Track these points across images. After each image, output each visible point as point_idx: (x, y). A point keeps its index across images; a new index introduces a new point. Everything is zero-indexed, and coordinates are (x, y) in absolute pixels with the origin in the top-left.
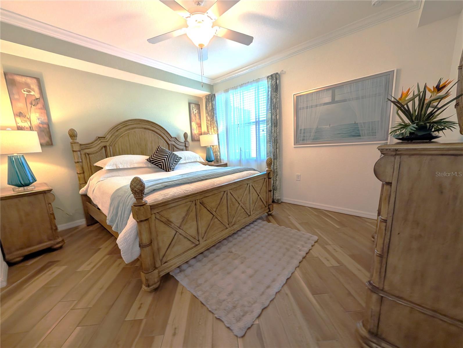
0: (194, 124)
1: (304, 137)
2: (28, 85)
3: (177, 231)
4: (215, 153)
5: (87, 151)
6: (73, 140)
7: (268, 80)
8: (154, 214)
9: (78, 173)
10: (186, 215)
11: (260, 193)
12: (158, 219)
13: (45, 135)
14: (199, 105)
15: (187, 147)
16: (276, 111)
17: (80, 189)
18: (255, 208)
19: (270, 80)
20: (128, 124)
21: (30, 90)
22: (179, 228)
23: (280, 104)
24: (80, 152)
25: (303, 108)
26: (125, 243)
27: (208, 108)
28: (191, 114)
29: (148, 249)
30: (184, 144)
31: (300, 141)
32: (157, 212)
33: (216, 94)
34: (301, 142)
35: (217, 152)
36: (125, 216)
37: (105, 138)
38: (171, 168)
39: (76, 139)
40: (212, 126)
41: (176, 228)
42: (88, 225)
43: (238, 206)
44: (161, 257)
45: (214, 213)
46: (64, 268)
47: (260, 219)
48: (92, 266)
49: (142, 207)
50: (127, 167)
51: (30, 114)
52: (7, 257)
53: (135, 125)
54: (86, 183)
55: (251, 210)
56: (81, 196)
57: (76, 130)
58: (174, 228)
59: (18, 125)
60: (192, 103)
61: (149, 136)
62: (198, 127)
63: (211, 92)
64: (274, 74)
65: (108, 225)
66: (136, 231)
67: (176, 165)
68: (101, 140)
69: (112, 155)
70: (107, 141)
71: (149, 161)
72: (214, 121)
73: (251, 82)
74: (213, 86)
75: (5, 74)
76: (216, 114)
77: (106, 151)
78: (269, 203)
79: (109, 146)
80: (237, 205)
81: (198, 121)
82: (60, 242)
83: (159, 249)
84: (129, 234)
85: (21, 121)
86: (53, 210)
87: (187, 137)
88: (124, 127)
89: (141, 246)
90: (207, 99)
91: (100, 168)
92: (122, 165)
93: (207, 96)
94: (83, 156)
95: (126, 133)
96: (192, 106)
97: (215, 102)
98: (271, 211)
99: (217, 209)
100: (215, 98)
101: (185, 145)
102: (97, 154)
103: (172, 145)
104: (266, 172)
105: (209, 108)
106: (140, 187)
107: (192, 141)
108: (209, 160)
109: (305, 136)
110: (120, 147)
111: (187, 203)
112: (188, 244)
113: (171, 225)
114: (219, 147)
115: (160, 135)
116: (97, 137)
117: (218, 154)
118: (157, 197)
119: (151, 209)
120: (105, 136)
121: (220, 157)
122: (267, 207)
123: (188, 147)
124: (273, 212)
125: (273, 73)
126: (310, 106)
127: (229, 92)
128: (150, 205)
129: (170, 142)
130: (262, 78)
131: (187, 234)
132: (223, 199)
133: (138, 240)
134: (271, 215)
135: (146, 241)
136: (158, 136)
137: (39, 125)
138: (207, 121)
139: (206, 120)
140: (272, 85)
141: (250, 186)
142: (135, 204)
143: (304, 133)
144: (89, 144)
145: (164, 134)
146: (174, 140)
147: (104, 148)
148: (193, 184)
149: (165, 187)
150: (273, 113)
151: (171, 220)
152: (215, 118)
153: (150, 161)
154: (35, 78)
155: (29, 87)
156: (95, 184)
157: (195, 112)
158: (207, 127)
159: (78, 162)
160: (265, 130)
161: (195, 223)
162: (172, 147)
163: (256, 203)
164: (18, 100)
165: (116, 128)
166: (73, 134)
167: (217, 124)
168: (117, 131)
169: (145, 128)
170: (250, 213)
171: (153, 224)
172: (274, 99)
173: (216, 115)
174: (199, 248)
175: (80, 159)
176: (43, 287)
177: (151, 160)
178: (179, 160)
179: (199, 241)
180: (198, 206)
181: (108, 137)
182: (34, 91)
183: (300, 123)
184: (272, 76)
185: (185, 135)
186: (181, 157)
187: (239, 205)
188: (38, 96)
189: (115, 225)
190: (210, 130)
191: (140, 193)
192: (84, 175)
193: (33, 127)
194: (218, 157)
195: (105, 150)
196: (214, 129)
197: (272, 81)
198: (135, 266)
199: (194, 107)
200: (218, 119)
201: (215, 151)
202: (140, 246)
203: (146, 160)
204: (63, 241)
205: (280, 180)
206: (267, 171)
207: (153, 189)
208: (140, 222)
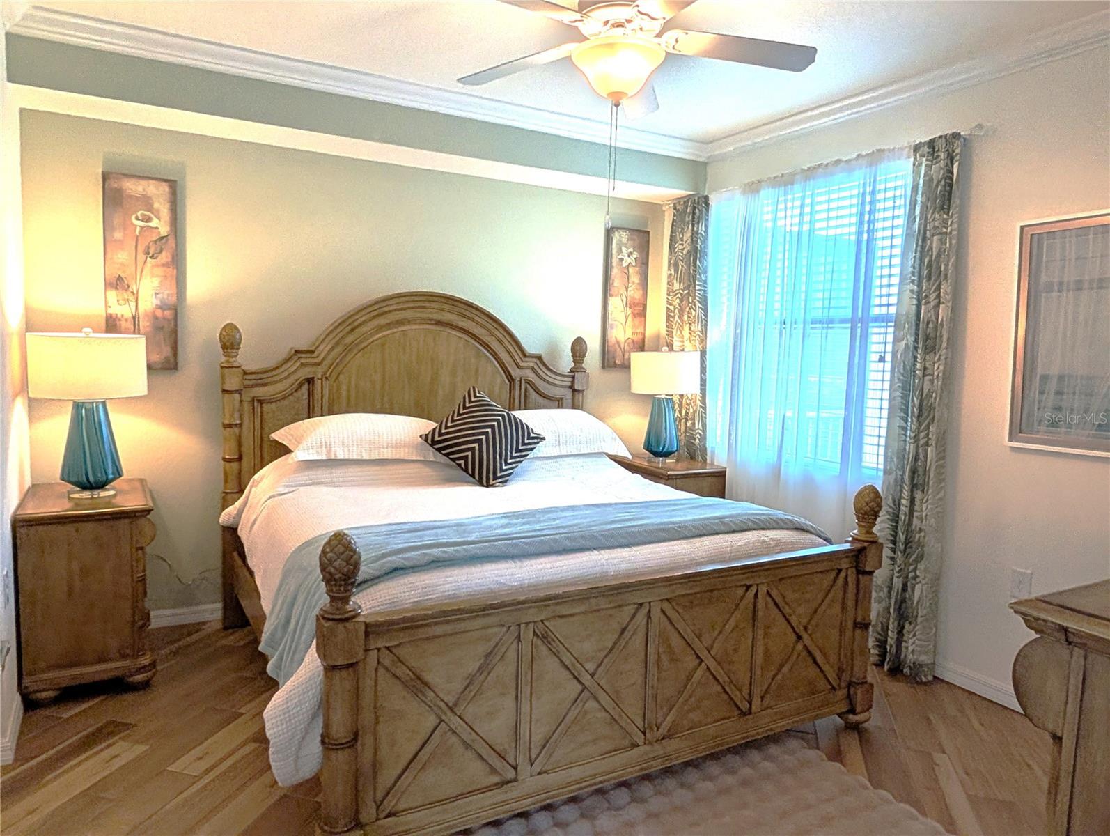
0: (616, 304)
1: (1058, 409)
2: (147, 202)
3: (443, 717)
4: (686, 423)
5: (260, 392)
6: (227, 359)
7: (915, 159)
8: (376, 651)
9: (224, 459)
10: (480, 670)
11: (806, 629)
12: (387, 669)
13: (165, 340)
14: (648, 232)
15: (579, 391)
16: (939, 288)
17: (223, 510)
18: (774, 687)
19: (924, 163)
20: (386, 309)
21: (152, 216)
22: (451, 709)
23: (957, 260)
24: (240, 393)
25: (1061, 283)
26: (282, 724)
27: (678, 247)
28: (612, 267)
29: (341, 757)
30: (566, 379)
31: (1039, 425)
32: (387, 645)
33: (711, 197)
34: (1043, 428)
35: (693, 419)
36: (304, 637)
37: (313, 352)
38: (499, 474)
39: (236, 356)
40: (686, 316)
41: (440, 708)
42: (225, 628)
43: (696, 668)
44: (379, 795)
45: (586, 679)
46: (141, 748)
47: (797, 737)
48: (204, 765)
49: (341, 626)
50: (359, 458)
51: (140, 280)
52: (27, 681)
53: (409, 310)
54: (241, 491)
55: (758, 691)
56: (223, 531)
57: (241, 330)
58: (435, 708)
59: (110, 311)
60: (618, 228)
61: (451, 347)
62: (634, 315)
63: (696, 189)
64: (940, 137)
65: (260, 652)
66: (318, 692)
67: (520, 462)
68: (303, 361)
69: (325, 408)
70: (319, 364)
71: (431, 440)
72: (694, 298)
73: (848, 161)
74: (705, 164)
75: (105, 177)
76: (705, 273)
77: (310, 394)
78: (852, 675)
79: (321, 379)
80: (690, 662)
81: (634, 293)
82: (144, 667)
83: (376, 766)
84: (297, 699)
85: (118, 301)
86: (144, 571)
87: (584, 356)
88: (374, 317)
89: (327, 742)
90: (678, 211)
91: (286, 451)
92: (346, 449)
93: (679, 199)
94: (246, 406)
95: (377, 336)
96: (620, 237)
97: (706, 227)
98: (858, 709)
99: (599, 666)
100: (707, 210)
101: (573, 382)
102: (286, 402)
103: (523, 382)
104: (847, 546)
105: (681, 247)
106: (345, 564)
107: (603, 367)
108: (658, 446)
109: (1064, 404)
110: (353, 383)
111: (490, 631)
112: (476, 772)
113: (424, 695)
114: (703, 401)
115: (486, 346)
116: (291, 349)
117: (698, 426)
118: (399, 595)
119: (367, 634)
120: (313, 348)
121: (703, 438)
122: (842, 693)
123: (582, 391)
124: (874, 720)
125: (938, 135)
126: (1091, 281)
127: (762, 193)
128: (368, 621)
129: (515, 373)
130: (893, 149)
131: (477, 734)
132: (627, 634)
133: (320, 721)
134: (855, 728)
135: (340, 732)
136: (479, 349)
137: (154, 312)
138: (668, 295)
139: (668, 288)
140: (931, 180)
141: (756, 594)
142: (325, 611)
143: (1059, 393)
144: (266, 372)
145: (500, 341)
146: (532, 364)
147: (306, 386)
148: (527, 563)
149: (433, 561)
150: (926, 296)
151: (428, 677)
152: (697, 287)
153: (433, 443)
154: (166, 181)
155: (150, 209)
156: (263, 500)
157: (629, 260)
158: (668, 316)
159: (230, 426)
160: (888, 357)
161: (509, 702)
162: (523, 390)
163: (782, 666)
164: (120, 244)
165: (350, 320)
166: (230, 341)
167: (705, 310)
168: (352, 330)
169: (439, 323)
170: (750, 703)
171: (368, 682)
172: (935, 238)
173: (703, 278)
174: (514, 794)
175: (236, 415)
176: (84, 793)
177: (437, 438)
178: (532, 446)
179: (515, 768)
180: (526, 647)
181: (324, 349)
182: (159, 219)
183: (1042, 350)
184: (931, 144)
185: (578, 348)
186: (543, 435)
187: (700, 664)
188: (164, 230)
189: (277, 653)
190: (675, 331)
191: (343, 583)
192: (240, 466)
193: (141, 317)
194: (695, 439)
195: (309, 390)
196: (690, 329)
197: (928, 167)
198: (316, 800)
199: (624, 240)
200: (709, 289)
201: (687, 413)
202: (323, 742)
203: (421, 436)
204: (153, 665)
205: (936, 581)
206: (855, 540)
207: (394, 566)
208: (330, 669)
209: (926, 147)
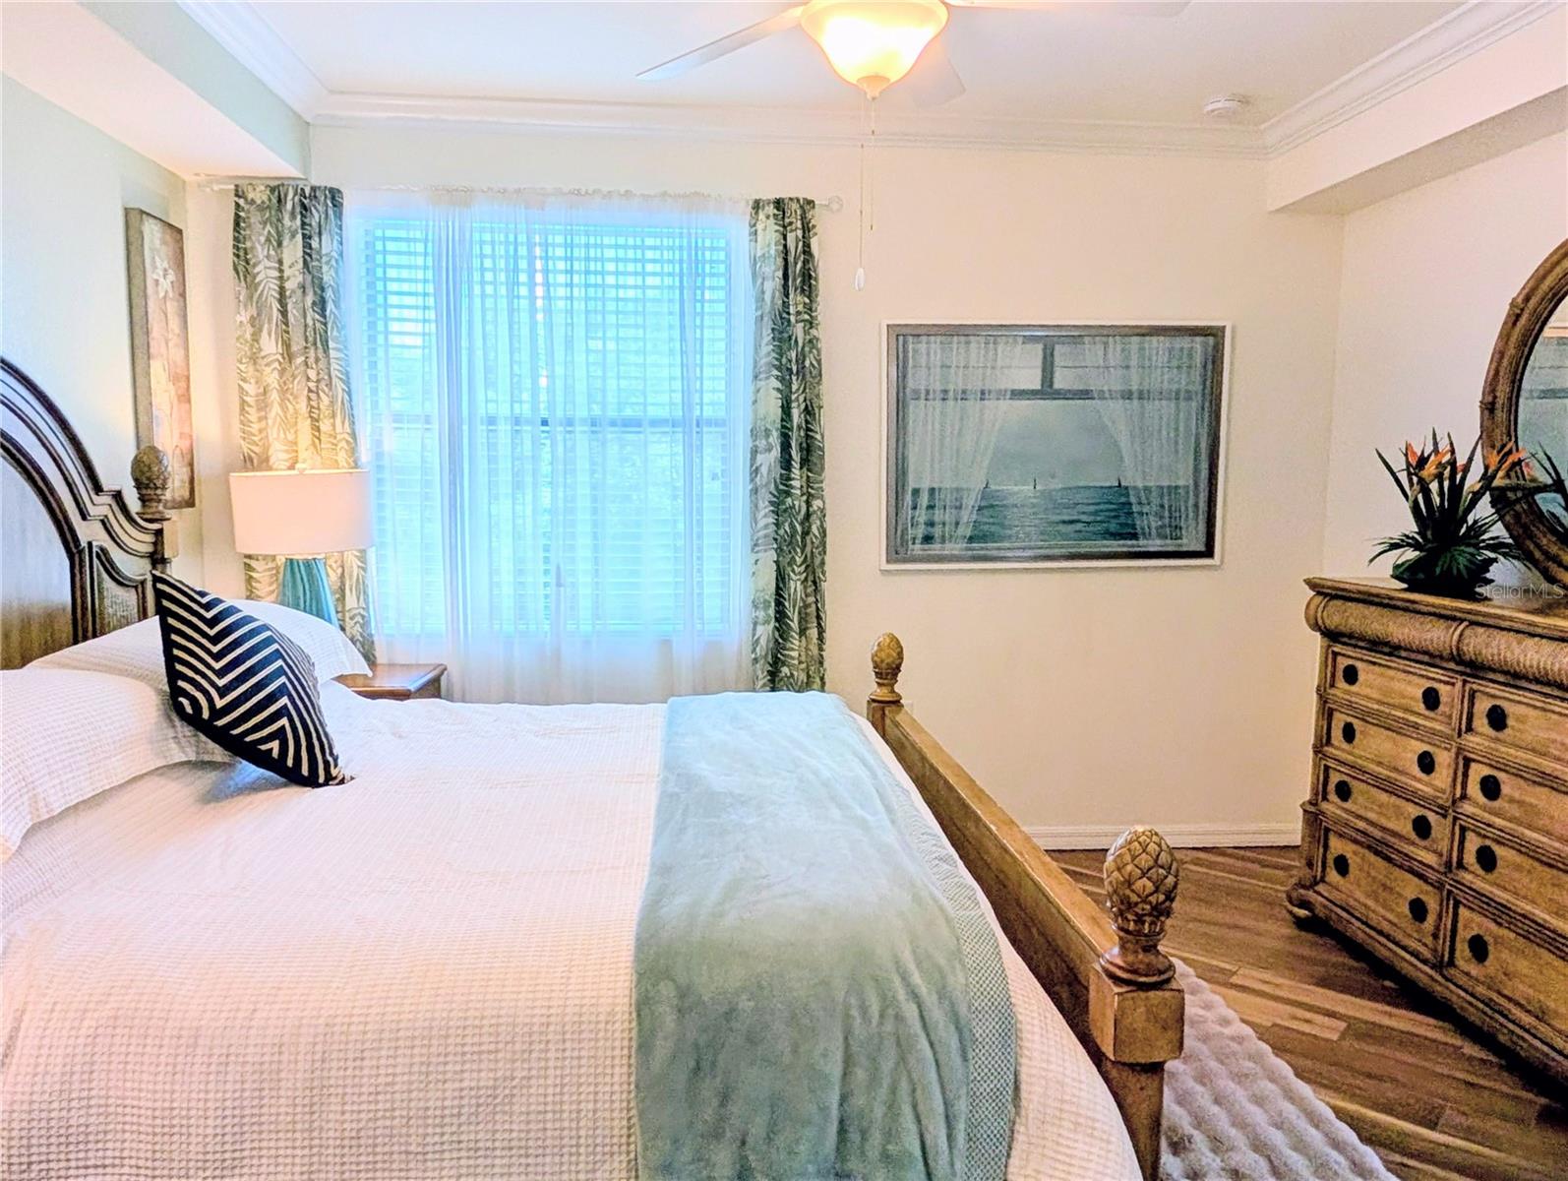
0: (158, 374)
7: (756, 218)
14: (180, 234)
19: (772, 226)
25: (927, 392)
28: (147, 296)
30: (149, 538)
31: (913, 544)
34: (917, 547)
62: (179, 398)
64: (788, 198)
90: (250, 202)
93: (248, 181)
96: (151, 236)
97: (340, 244)
100: (338, 215)
101: (158, 544)
126: (955, 392)
138: (240, 361)
139: (239, 349)
140: (785, 252)
143: (931, 507)
146: (105, 511)
157: (165, 284)
162: (95, 569)
167: (351, 395)
184: (782, 203)
197: (782, 235)
199: (157, 241)
209: (772, 206)
